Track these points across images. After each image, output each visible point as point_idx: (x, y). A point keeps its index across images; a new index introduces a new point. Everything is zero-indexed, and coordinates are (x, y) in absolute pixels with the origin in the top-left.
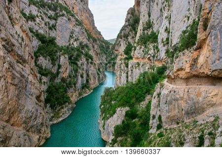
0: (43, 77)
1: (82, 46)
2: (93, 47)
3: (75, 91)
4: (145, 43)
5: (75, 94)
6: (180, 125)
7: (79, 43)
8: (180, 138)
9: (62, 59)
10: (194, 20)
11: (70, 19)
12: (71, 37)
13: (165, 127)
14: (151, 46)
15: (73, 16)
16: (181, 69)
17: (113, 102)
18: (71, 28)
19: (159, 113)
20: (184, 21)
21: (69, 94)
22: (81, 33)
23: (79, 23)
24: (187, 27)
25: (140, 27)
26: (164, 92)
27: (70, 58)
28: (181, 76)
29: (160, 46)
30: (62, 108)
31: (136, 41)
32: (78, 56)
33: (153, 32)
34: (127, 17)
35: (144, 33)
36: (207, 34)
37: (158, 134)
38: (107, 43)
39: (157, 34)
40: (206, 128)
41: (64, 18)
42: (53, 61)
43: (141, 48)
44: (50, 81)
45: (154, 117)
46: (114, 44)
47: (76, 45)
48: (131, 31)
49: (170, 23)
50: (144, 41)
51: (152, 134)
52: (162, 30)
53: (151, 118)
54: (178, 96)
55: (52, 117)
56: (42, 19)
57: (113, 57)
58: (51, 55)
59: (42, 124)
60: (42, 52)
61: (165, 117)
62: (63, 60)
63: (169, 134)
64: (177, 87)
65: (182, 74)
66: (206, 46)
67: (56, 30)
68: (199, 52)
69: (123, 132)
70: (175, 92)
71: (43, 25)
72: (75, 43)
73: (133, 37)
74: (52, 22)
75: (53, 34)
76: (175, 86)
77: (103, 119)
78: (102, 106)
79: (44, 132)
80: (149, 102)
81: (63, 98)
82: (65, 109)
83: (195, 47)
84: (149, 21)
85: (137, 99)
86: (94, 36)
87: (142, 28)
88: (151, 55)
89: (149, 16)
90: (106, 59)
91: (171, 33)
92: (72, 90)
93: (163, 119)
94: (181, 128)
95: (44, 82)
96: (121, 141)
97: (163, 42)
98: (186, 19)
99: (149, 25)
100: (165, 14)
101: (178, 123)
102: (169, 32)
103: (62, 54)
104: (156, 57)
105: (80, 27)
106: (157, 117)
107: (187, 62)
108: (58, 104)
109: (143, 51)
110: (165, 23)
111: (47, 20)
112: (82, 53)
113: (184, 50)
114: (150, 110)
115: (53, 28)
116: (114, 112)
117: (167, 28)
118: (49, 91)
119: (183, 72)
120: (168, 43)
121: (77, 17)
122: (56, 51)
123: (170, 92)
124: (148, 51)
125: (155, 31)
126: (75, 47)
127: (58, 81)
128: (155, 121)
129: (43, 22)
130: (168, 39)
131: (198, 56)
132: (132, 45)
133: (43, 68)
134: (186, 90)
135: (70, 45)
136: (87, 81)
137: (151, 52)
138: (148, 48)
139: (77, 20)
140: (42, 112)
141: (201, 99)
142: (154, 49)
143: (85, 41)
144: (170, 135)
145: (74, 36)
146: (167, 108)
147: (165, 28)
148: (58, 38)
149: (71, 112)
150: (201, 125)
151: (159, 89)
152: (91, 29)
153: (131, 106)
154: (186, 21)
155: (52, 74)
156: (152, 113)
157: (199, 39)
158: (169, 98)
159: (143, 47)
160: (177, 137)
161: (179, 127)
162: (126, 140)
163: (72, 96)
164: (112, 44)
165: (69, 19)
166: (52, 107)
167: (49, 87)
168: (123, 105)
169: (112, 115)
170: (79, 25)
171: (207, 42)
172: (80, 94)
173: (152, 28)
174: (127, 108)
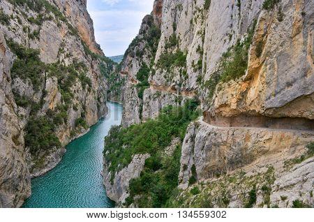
0: (21, 108)
1: (77, 65)
2: (92, 66)
3: (66, 129)
4: (167, 66)
5: (65, 134)
6: (221, 177)
7: (72, 61)
8: (223, 195)
9: (48, 83)
10: (239, 40)
11: (61, 25)
12: (61, 51)
13: (200, 181)
14: (176, 70)
15: (64, 20)
16: (225, 105)
17: (124, 147)
18: (61, 39)
19: (192, 163)
20: (225, 41)
21: (58, 134)
22: (75, 46)
23: (73, 32)
24: (229, 49)
25: (161, 43)
26: (201, 134)
27: (59, 82)
28: (224, 113)
29: (190, 71)
30: (48, 154)
31: (156, 61)
32: (71, 79)
33: (178, 51)
34: (142, 27)
35: (166, 52)
36: (261, 62)
37: (192, 191)
38: (109, 61)
39: (184, 54)
40: (259, 180)
41: (52, 23)
42: (35, 85)
43: (162, 72)
44: (30, 114)
45: (185, 167)
46: (120, 64)
47: (67, 63)
48: (146, 47)
49: (203, 41)
50: (167, 62)
51: (182, 190)
52: (192, 50)
53: (182, 169)
54: (220, 141)
55: (33, 167)
56: (20, 22)
57: (118, 82)
58: (32, 76)
59: (20, 177)
60: (19, 70)
61: (201, 167)
62: (51, 84)
63: (207, 190)
64: (219, 128)
65: (226, 112)
66: (259, 77)
67: (39, 39)
68: (249, 84)
69: (141, 188)
70: (215, 134)
71: (21, 31)
72: (66, 60)
73: (149, 56)
74: (34, 28)
75: (34, 45)
76: (215, 127)
77: (109, 171)
78: (107, 152)
79: (23, 189)
80: (177, 147)
81: (49, 139)
82: (52, 156)
83: (244, 77)
84: (174, 35)
85: (160, 143)
86: (93, 51)
87: (164, 45)
88: (176, 82)
89: (175, 29)
90: (108, 84)
91: (206, 54)
92: (61, 128)
93: (198, 169)
94: (223, 182)
95: (22, 116)
96: (139, 201)
97: (193, 66)
98: (227, 38)
99: (174, 41)
100: (197, 28)
101: (218, 176)
102: (202, 53)
103: (49, 76)
104: (184, 86)
105: (74, 37)
106: (189, 167)
107: (233, 95)
108: (41, 148)
109: (165, 77)
110: (197, 40)
111: (27, 24)
112: (76, 74)
113: (230, 80)
114: (179, 158)
115: (34, 36)
116: (130, 161)
117: (199, 46)
118: (28, 129)
119: (227, 109)
120: (200, 68)
121: (69, 22)
122: (40, 71)
123: (209, 134)
124: (173, 77)
125: (182, 49)
126: (67, 65)
127: (41, 114)
128: (186, 172)
129: (21, 27)
130: (200, 62)
131: (248, 89)
132: (149, 67)
133: (21, 94)
134: (231, 133)
135: (59, 62)
136: (83, 115)
137: (177, 78)
138: (172, 73)
139: (70, 27)
140: (20, 159)
141: (250, 144)
142: (181, 76)
143: (81, 58)
144: (209, 192)
145: (65, 49)
146: (204, 155)
147: (196, 46)
148: (42, 52)
149: (60, 160)
150: (252, 177)
151: (192, 130)
152: (90, 40)
153: (153, 152)
154: (228, 41)
155: (33, 103)
156: (183, 161)
157: (251, 67)
158: (207, 143)
159: (165, 71)
160: (219, 194)
161: (221, 180)
162: (146, 199)
163: (61, 136)
164: (116, 63)
165: (59, 25)
166: (33, 152)
167: (29, 123)
168: (141, 151)
169: (125, 165)
170: (72, 35)
171: (261, 72)
172: (72, 134)
173: (178, 46)
174: (148, 156)
